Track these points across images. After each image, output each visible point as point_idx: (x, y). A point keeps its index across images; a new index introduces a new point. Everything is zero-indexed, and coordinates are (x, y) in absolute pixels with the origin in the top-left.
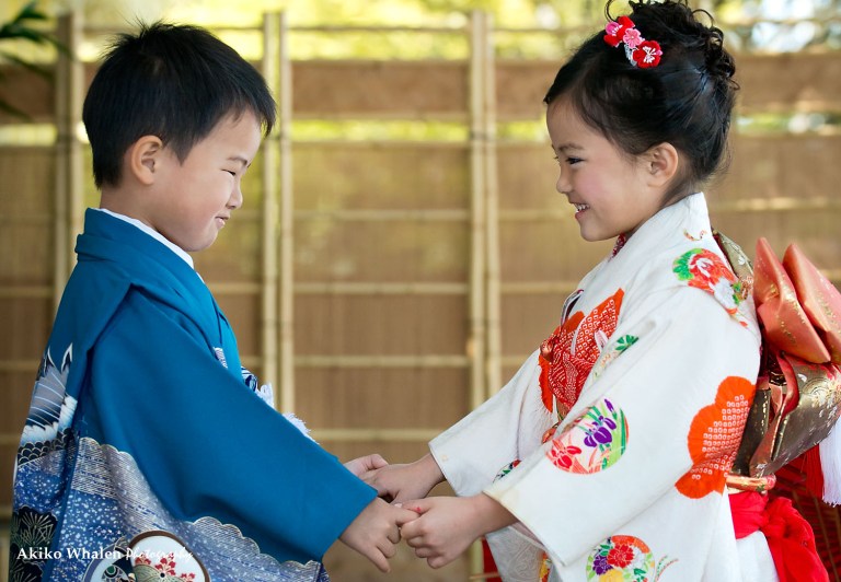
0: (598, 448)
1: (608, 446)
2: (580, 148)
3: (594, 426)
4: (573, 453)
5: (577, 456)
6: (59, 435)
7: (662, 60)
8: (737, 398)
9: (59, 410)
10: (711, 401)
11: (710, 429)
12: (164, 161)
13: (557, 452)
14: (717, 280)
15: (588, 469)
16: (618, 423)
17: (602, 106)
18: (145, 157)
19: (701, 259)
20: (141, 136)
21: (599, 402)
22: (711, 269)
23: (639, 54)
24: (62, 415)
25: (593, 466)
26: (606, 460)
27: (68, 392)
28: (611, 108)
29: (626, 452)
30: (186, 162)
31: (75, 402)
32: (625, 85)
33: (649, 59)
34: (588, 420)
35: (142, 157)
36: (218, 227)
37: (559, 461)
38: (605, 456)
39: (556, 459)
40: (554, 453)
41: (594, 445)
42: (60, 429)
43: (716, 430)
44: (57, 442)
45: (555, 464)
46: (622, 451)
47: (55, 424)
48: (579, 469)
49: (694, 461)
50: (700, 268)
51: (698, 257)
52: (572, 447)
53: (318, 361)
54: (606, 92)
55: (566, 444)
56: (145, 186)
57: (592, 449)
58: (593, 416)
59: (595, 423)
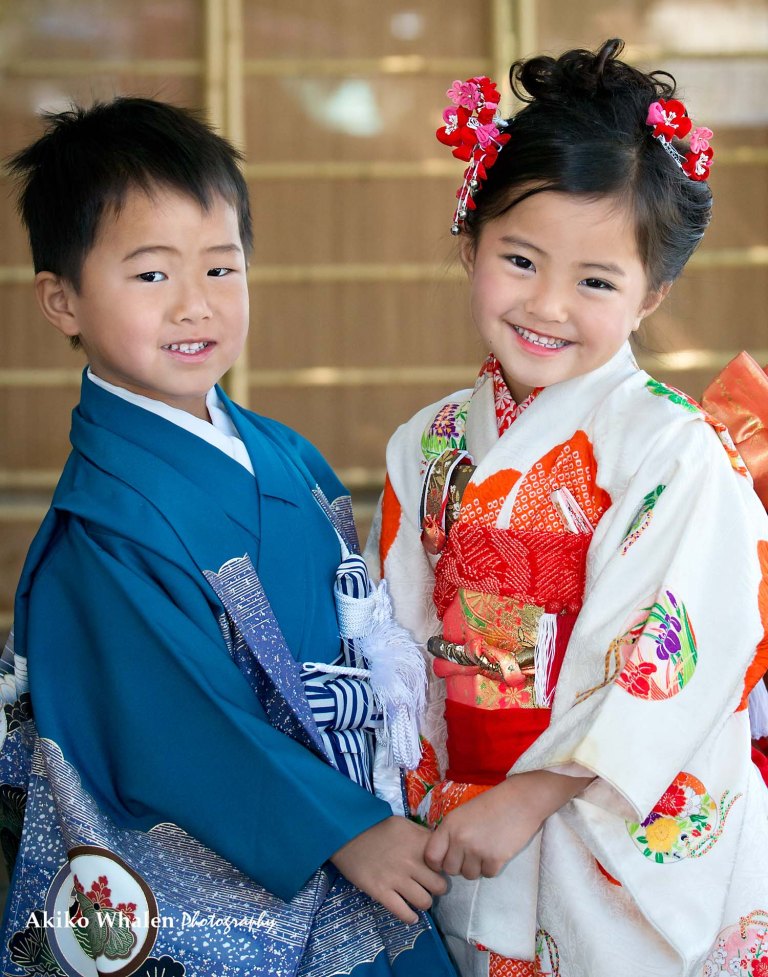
0: (670, 658)
1: (679, 655)
3: (663, 631)
4: (647, 672)
5: (653, 675)
13: (629, 674)
15: (666, 692)
16: (682, 622)
21: (660, 596)
25: (671, 686)
26: (680, 675)
29: (699, 659)
34: (654, 623)
37: (633, 685)
38: (679, 670)
39: (628, 685)
40: (624, 676)
41: (667, 657)
45: (629, 691)
46: (695, 657)
48: (658, 695)
52: (645, 664)
55: (636, 662)
57: (665, 662)
58: (659, 617)
59: (662, 626)
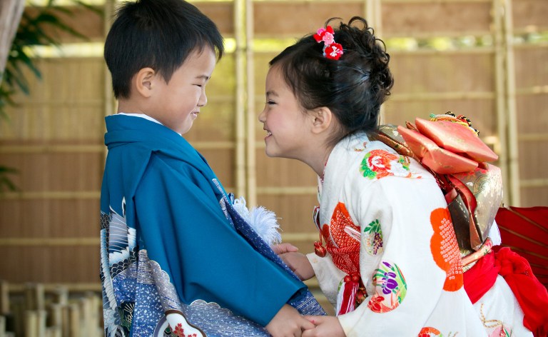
0: (392, 292)
1: (397, 289)
2: (277, 95)
3: (384, 281)
4: (379, 301)
5: (382, 302)
6: (131, 253)
7: (340, 57)
8: (442, 222)
9: (127, 239)
10: (431, 232)
11: (442, 248)
12: (157, 82)
13: (372, 302)
14: (389, 165)
15: (391, 307)
16: (396, 273)
17: (298, 74)
18: (145, 81)
19: (374, 159)
20: (140, 69)
21: (380, 265)
22: (382, 161)
23: (330, 50)
24: (129, 240)
25: (394, 304)
26: (399, 297)
27: (129, 225)
28: (302, 76)
29: (407, 287)
30: (170, 82)
31: (134, 230)
32: (315, 67)
33: (333, 54)
34: (379, 278)
35: (143, 80)
36: (193, 119)
37: (373, 308)
38: (398, 295)
39: (371, 307)
40: (370, 303)
41: (390, 292)
42: (130, 249)
43: (444, 246)
44: (131, 258)
45: (372, 310)
46: (406, 286)
47: (127, 248)
48: (387, 310)
49: (445, 270)
50: (376, 165)
51: (370, 159)
52: (379, 297)
53: (272, 190)
54: (302, 67)
56: (147, 98)
57: (390, 295)
58: (381, 275)
59: (384, 279)
